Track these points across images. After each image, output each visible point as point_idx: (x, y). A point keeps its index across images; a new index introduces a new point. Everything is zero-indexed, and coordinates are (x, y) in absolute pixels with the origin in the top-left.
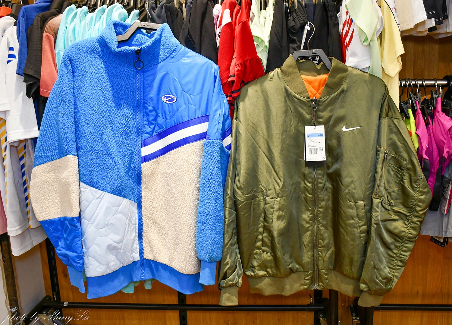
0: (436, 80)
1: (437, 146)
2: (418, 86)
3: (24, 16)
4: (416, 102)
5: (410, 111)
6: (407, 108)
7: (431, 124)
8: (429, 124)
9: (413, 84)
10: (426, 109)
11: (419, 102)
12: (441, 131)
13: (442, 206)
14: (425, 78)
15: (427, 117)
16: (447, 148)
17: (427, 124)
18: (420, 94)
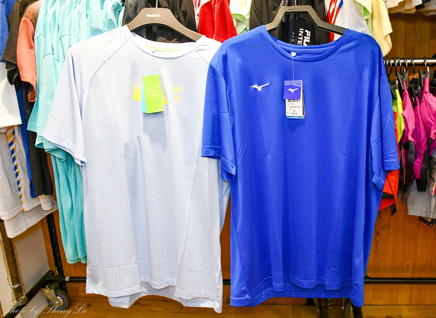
0: (425, 58)
1: (425, 127)
2: (407, 65)
3: (4, 2)
4: (403, 83)
5: (397, 91)
6: (394, 88)
7: (419, 104)
8: (417, 104)
9: (401, 63)
10: (413, 89)
11: (406, 82)
12: (429, 113)
13: (430, 187)
14: (414, 57)
15: (415, 97)
16: (435, 129)
17: (414, 105)
18: (408, 74)
